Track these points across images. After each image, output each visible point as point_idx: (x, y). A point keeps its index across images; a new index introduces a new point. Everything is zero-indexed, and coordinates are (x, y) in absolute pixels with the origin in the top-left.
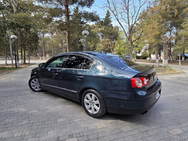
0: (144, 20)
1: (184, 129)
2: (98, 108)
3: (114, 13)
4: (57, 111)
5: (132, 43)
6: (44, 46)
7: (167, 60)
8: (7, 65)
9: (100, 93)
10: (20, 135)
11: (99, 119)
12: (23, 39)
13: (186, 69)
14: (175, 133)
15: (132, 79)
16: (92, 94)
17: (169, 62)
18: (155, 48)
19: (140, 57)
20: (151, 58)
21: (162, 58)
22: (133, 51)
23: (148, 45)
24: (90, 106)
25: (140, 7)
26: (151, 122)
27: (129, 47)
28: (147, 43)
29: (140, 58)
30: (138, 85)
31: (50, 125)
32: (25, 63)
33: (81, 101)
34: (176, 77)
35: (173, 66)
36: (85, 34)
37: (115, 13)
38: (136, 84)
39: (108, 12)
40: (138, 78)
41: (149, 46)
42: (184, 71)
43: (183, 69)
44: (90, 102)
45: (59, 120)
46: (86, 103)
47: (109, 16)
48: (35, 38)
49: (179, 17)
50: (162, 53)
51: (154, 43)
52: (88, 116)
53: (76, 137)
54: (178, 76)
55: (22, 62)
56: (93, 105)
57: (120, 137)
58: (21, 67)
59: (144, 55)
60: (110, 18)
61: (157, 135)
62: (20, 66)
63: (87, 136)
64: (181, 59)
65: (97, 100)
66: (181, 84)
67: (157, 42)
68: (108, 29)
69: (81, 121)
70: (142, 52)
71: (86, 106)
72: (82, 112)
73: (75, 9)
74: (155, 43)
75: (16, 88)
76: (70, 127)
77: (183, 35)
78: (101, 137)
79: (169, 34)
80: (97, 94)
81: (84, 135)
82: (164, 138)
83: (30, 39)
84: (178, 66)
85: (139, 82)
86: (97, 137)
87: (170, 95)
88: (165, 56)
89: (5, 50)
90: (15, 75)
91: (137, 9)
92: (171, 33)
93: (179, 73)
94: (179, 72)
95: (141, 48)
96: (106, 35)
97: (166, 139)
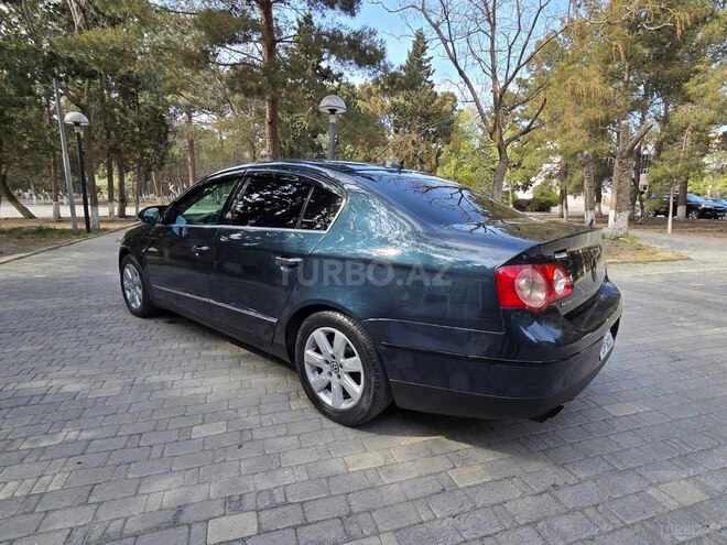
0: (548, 69)
1: (711, 483)
2: (357, 390)
3: (439, 32)
4: (198, 391)
5: (501, 149)
6: (193, 160)
7: (625, 215)
8: (60, 219)
9: (366, 328)
10: (24, 493)
11: (361, 429)
12: (116, 131)
13: (691, 246)
14: (672, 502)
15: (501, 271)
16: (336, 332)
17: (632, 221)
18: (585, 169)
19: (529, 202)
20: (566, 207)
21: (605, 209)
22: (505, 183)
23: (558, 159)
24: (324, 377)
25: (541, 8)
26: (569, 448)
27: (492, 166)
28: (555, 152)
29: (528, 208)
30: (529, 297)
31: (156, 452)
32: (122, 214)
33: (292, 356)
34: (660, 275)
35: (644, 236)
36: (333, 111)
37: (446, 34)
38: (518, 292)
39: (420, 36)
40: (527, 270)
41: (564, 163)
42: (685, 253)
43: (681, 246)
44: (328, 363)
45: (199, 432)
46: (312, 366)
47: (424, 50)
48: (158, 128)
49: (678, 59)
50: (608, 189)
51: (581, 152)
52: (319, 415)
53: (253, 507)
54: (666, 269)
55: (111, 213)
56: (339, 376)
57: (438, 516)
58: (105, 230)
59: (543, 194)
60: (425, 57)
61: (596, 506)
62: (102, 226)
63: (301, 503)
64: (675, 214)
65: (354, 355)
66: (678, 299)
67: (592, 150)
68: (418, 98)
69: (286, 435)
70: (534, 185)
71: (313, 378)
72: (295, 399)
73: (300, 24)
74: (586, 152)
75: (68, 301)
76: (237, 463)
77: (688, 124)
78: (360, 513)
79: (637, 122)
80: (352, 332)
81: (290, 500)
82: (628, 522)
83: (137, 130)
84: (663, 237)
85: (533, 285)
86: (344, 511)
87: (641, 341)
88: (618, 199)
89: (49, 167)
90: (76, 255)
91: (527, 19)
92: (643, 116)
93: (667, 261)
94: (669, 255)
95: (535, 170)
96: (411, 120)
97: (637, 528)
